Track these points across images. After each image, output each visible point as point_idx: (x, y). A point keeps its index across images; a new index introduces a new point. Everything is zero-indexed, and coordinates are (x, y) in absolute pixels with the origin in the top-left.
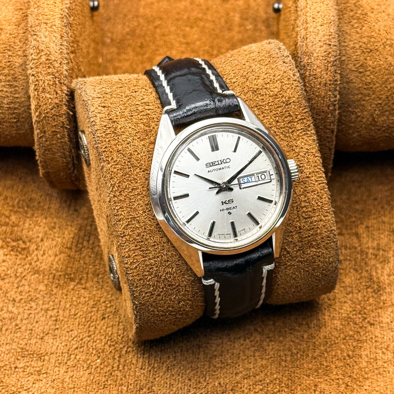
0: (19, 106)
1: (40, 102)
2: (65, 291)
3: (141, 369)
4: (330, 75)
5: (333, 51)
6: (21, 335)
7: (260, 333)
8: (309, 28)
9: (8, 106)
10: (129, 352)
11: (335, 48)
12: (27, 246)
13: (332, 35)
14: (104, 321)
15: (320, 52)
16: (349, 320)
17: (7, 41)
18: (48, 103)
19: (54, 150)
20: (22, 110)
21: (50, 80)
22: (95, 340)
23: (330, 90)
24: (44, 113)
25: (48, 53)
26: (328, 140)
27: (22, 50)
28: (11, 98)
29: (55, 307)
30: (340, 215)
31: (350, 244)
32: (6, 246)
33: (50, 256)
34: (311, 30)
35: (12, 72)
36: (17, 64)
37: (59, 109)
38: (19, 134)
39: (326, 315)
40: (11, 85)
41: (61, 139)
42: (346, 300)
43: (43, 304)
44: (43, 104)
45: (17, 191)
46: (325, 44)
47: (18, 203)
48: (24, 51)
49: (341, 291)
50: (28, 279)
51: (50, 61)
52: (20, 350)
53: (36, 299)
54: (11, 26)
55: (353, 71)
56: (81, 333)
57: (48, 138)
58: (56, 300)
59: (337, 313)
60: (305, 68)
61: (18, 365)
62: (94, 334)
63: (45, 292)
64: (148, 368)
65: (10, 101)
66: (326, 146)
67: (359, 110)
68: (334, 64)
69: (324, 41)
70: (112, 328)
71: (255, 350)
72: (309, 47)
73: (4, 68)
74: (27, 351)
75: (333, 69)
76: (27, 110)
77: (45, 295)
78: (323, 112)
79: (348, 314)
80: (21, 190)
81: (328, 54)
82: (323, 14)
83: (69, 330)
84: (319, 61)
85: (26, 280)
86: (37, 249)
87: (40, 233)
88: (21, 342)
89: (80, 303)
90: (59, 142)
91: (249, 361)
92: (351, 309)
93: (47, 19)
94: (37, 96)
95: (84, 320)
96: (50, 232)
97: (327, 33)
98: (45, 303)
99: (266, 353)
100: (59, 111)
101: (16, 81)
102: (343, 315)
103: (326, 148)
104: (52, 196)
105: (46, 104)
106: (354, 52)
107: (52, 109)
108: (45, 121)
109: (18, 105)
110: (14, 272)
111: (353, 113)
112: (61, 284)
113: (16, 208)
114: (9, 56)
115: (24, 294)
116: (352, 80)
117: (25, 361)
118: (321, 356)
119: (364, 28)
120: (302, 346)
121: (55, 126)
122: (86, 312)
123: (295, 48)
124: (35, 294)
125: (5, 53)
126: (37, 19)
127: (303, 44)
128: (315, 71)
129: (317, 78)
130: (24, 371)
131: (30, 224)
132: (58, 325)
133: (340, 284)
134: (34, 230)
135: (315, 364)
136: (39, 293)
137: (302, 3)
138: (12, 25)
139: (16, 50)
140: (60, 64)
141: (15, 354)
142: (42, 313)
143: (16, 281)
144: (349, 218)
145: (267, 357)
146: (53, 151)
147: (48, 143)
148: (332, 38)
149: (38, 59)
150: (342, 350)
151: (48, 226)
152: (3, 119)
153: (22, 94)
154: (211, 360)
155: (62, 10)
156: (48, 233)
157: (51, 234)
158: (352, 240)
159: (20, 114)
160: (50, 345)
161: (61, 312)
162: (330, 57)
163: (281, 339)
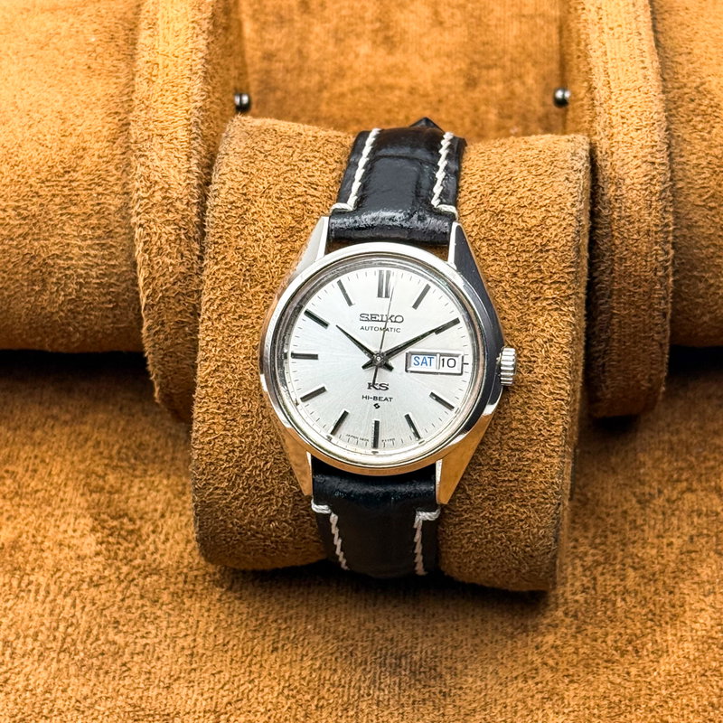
0: (117, 280)
1: (154, 272)
2: (205, 604)
4: (656, 216)
5: (660, 174)
6: (131, 682)
8: (615, 136)
9: (98, 281)
10: (322, 707)
11: (664, 168)
12: (137, 527)
13: (656, 146)
14: (275, 654)
15: (637, 176)
16: (710, 641)
17: (93, 168)
18: (168, 273)
19: (179, 354)
20: (121, 288)
21: (171, 233)
22: (261, 688)
23: (656, 243)
24: (161, 291)
25: (167, 186)
26: (657, 329)
27: (120, 183)
28: (104, 267)
29: (189, 632)
30: (688, 457)
31: (707, 507)
32: (99, 527)
33: (178, 543)
34: (619, 138)
35: (104, 222)
36: (112, 208)
37: (187, 282)
38: (118, 329)
39: (669, 634)
40: (104, 244)
41: (191, 335)
42: (704, 606)
43: (168, 627)
44: (158, 275)
45: (116, 430)
46: (645, 162)
47: (119, 453)
48: (124, 185)
49: (693, 590)
50: (140, 584)
51: (170, 201)
52: (131, 709)
53: (156, 619)
54: (100, 143)
55: (697, 206)
56: (235, 676)
57: (169, 334)
58: (191, 621)
59: (688, 629)
60: (611, 206)
62: (260, 677)
63: (170, 606)
65: (101, 272)
66: (653, 340)
67: (711, 274)
68: (662, 196)
69: (643, 157)
70: (291, 667)
71: (543, 698)
72: (616, 168)
73: (91, 215)
74: (143, 709)
75: (660, 205)
76: (130, 287)
77: (171, 612)
78: (646, 281)
79: (707, 632)
80: (124, 430)
81: (651, 180)
82: (639, 110)
83: (214, 672)
84: (635, 192)
85: (136, 585)
86: (154, 532)
87: (157, 503)
88: (131, 695)
89: (232, 623)
90: (187, 341)
91: (535, 719)
92: (713, 622)
93: (163, 129)
94: (148, 262)
95: (240, 653)
96: (177, 501)
97: (648, 143)
98: (171, 625)
99: (563, 702)
100: (188, 285)
101: (112, 237)
102: (699, 633)
103: (654, 343)
104: (178, 437)
105: (164, 275)
106: (699, 174)
107: (174, 284)
108: (163, 305)
109: (115, 278)
110: (115, 573)
111: (700, 279)
112: (199, 591)
113: (116, 461)
114: (99, 194)
115: (134, 610)
116: (696, 222)
118: (661, 706)
119: (714, 131)
121: (180, 312)
122: (243, 639)
125: (91, 190)
126: (146, 129)
127: (605, 162)
128: (628, 210)
129: (634, 222)
131: (140, 489)
132: (196, 662)
133: (693, 579)
134: (148, 498)
136: (160, 609)
137: (602, 92)
138: (102, 142)
139: (111, 184)
140: (187, 204)
141: (122, 715)
142: (167, 643)
143: (119, 589)
144: (704, 462)
145: (566, 711)
146: (178, 357)
147: (169, 342)
148: (657, 151)
149: (148, 198)
150: (700, 696)
151: (172, 491)
152: (90, 303)
153: (121, 259)
154: (467, 718)
155: (187, 111)
156: (172, 502)
157: (177, 505)
158: (711, 500)
159: (119, 294)
160: (182, 698)
161: (199, 640)
162: (655, 185)
163: (590, 677)
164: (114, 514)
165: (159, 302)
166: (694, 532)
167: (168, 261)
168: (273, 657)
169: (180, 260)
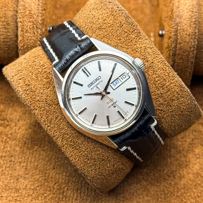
0: (10, 40)
1: (24, 38)
2: (31, 151)
3: (76, 200)
4: (192, 30)
5: (194, 15)
6: (5, 177)
7: (145, 180)
9: (3, 40)
11: (196, 13)
12: (10, 124)
15: (187, 15)
17: (4, 1)
18: (29, 39)
20: (11, 43)
21: (31, 26)
23: (192, 39)
25: (31, 9)
26: (189, 68)
28: (5, 36)
29: (25, 161)
36: (10, 16)
38: (9, 57)
40: (6, 28)
43: (18, 159)
45: (4, 91)
46: (190, 11)
47: (5, 98)
51: (32, 14)
53: (14, 155)
58: (26, 157)
61: (3, 195)
63: (20, 151)
64: (80, 199)
65: (5, 37)
66: (187, 71)
68: (195, 23)
69: (189, 9)
70: (59, 175)
71: (143, 191)
72: (180, 12)
73: (2, 17)
74: (9, 187)
75: (194, 26)
76: (14, 43)
78: (187, 51)
80: (7, 91)
81: (191, 17)
84: (186, 21)
85: (8, 144)
86: (15, 126)
87: (17, 116)
88: (5, 181)
89: (40, 159)
91: (140, 197)
94: (22, 35)
95: (42, 169)
96: (23, 116)
97: (191, 5)
101: (9, 26)
103: (188, 73)
105: (27, 40)
107: (31, 43)
113: (4, 101)
114: (5, 10)
117: (7, 192)
118: (181, 195)
120: (170, 189)
122: (44, 164)
123: (172, 13)
124: (14, 153)
125: (3, 9)
127: (176, 10)
128: (183, 27)
129: (185, 31)
130: (6, 199)
131: (11, 111)
132: (28, 171)
134: (14, 114)
135: (178, 200)
136: (16, 152)
139: (9, 7)
140: (37, 16)
141: (1, 188)
142: (18, 164)
143: (3, 144)
145: (150, 195)
148: (194, 8)
149: (24, 13)
150: (194, 193)
151: (22, 112)
159: (10, 45)
160: (22, 184)
161: (29, 164)
162: (193, 19)
163: (158, 184)
164: (2, 119)
165: (25, 49)
166: (194, 137)
167: (29, 35)
168: (53, 171)
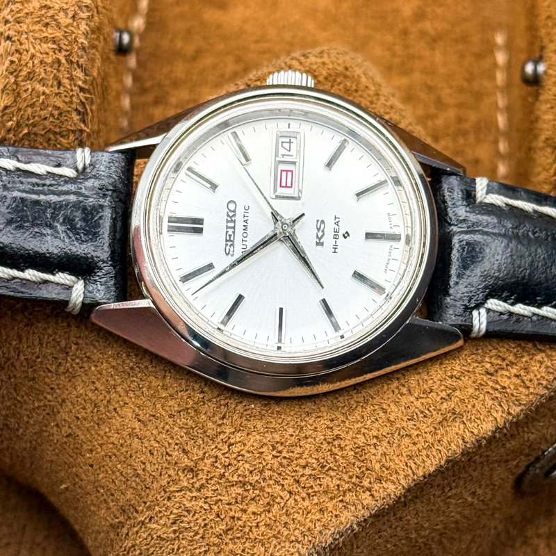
24: (27, 125)
169: (55, 90)
